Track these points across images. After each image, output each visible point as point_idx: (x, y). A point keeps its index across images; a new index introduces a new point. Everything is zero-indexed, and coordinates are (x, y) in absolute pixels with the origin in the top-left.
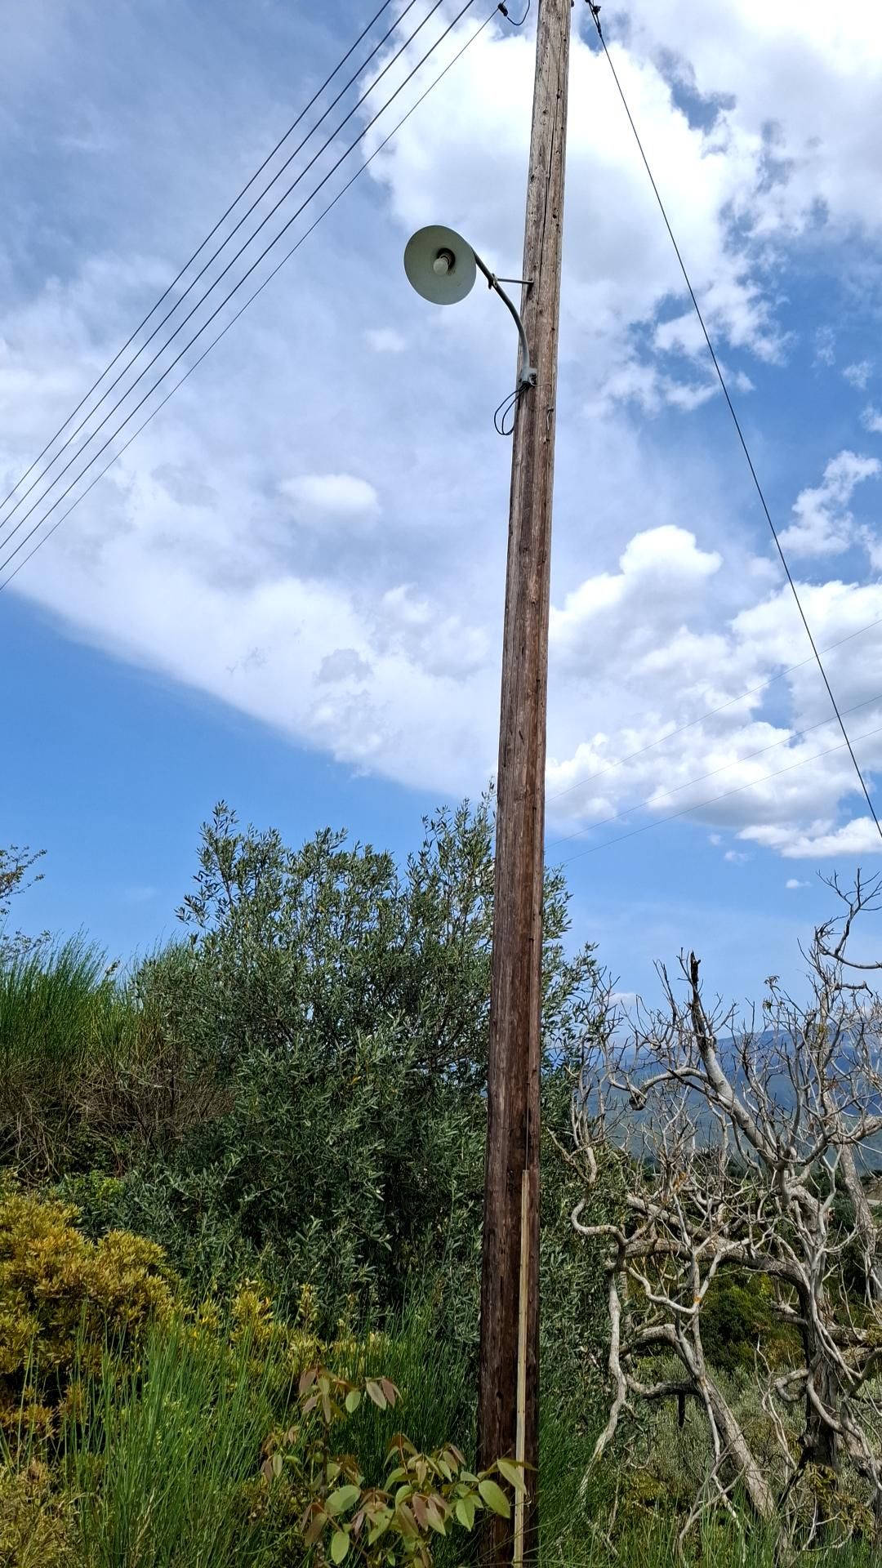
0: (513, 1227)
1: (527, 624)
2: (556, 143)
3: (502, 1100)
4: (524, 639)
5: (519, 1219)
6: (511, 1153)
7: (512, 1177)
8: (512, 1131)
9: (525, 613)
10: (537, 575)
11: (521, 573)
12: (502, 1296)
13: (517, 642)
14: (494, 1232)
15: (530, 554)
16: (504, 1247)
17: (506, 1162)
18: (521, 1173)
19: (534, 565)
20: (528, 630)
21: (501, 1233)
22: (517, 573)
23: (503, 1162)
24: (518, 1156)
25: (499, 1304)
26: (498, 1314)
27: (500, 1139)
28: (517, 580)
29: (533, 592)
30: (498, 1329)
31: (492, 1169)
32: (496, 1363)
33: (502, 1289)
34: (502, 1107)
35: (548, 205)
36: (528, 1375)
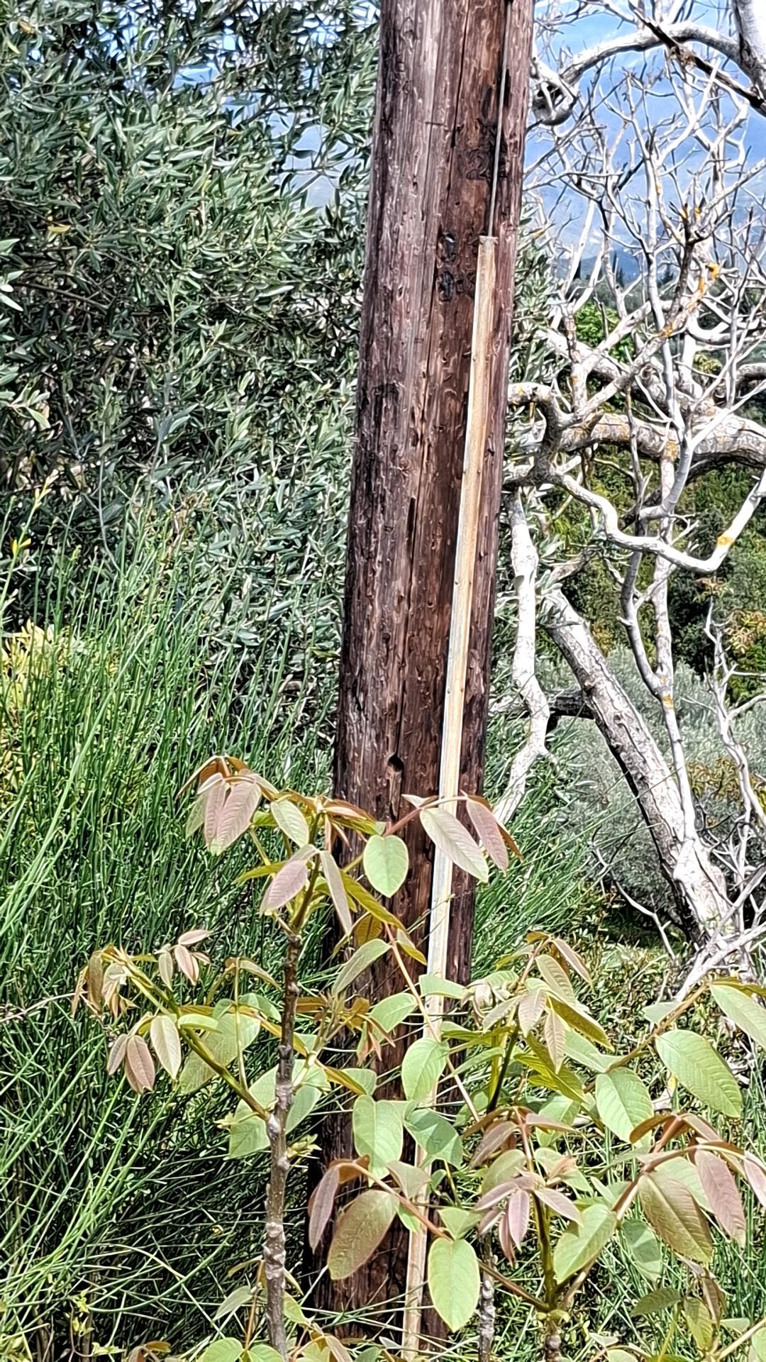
0: (448, 381)
3: (430, 45)
5: (465, 361)
6: (452, 190)
7: (450, 255)
8: (457, 131)
12: (410, 546)
14: (394, 391)
16: (420, 428)
17: (436, 213)
18: (476, 244)
21: (413, 394)
23: (426, 213)
24: (469, 198)
25: (404, 562)
26: (398, 585)
27: (422, 153)
30: (398, 619)
31: (395, 233)
32: (389, 695)
33: (411, 527)
34: (430, 65)
36: (467, 718)
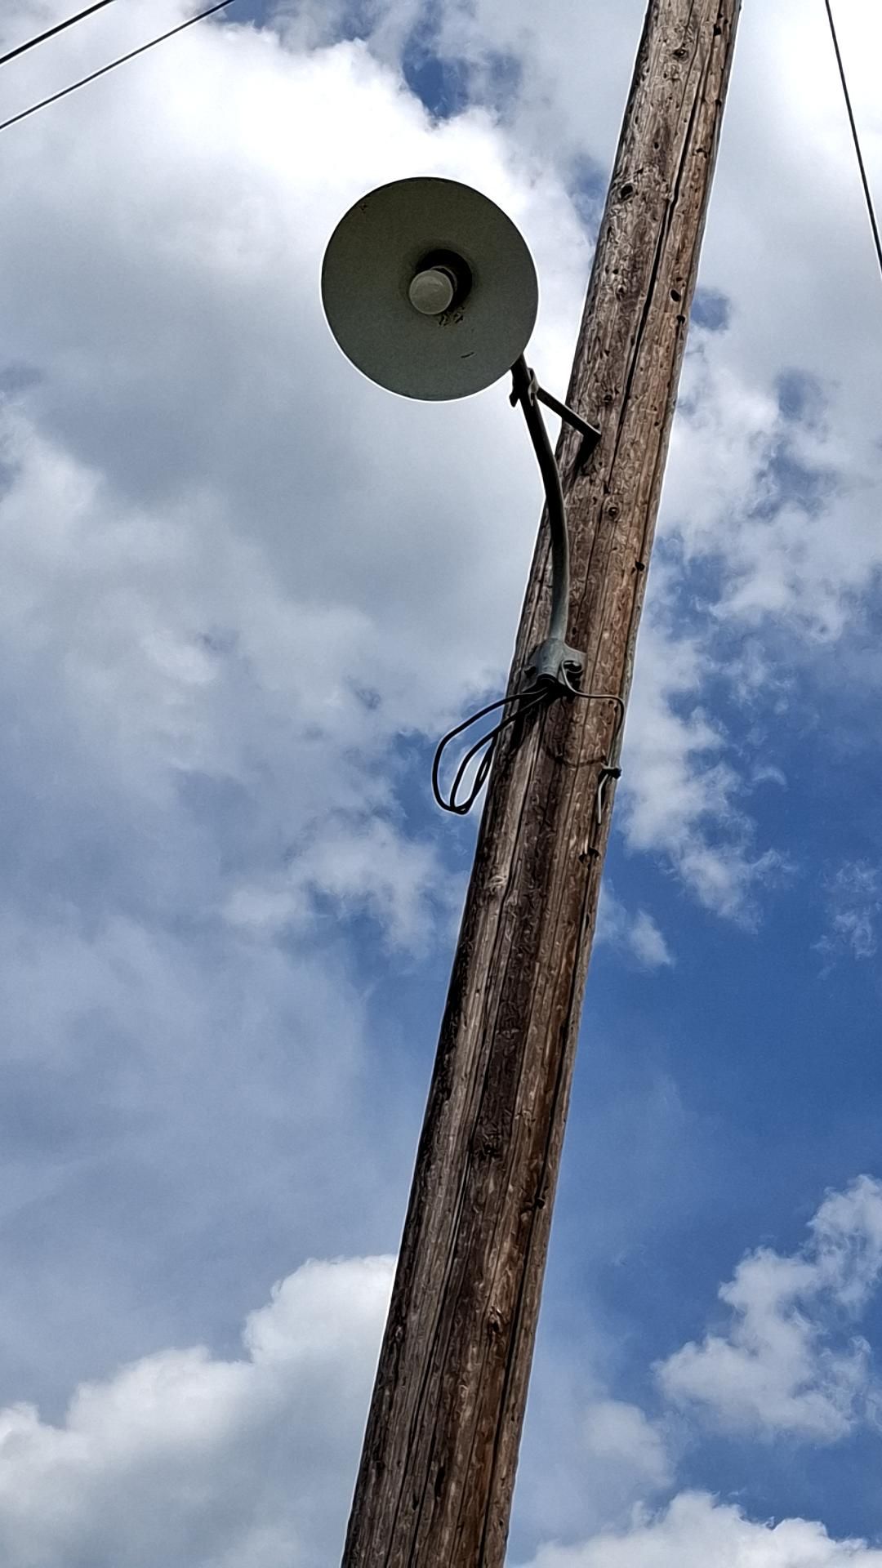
1: (467, 1391)
2: (701, 130)
4: (449, 1440)
9: (462, 1353)
10: (516, 1241)
11: (464, 1223)
13: (422, 1446)
15: (502, 1170)
19: (512, 1205)
20: (467, 1412)
22: (453, 1219)
28: (448, 1239)
29: (497, 1291)
35: (663, 264)
